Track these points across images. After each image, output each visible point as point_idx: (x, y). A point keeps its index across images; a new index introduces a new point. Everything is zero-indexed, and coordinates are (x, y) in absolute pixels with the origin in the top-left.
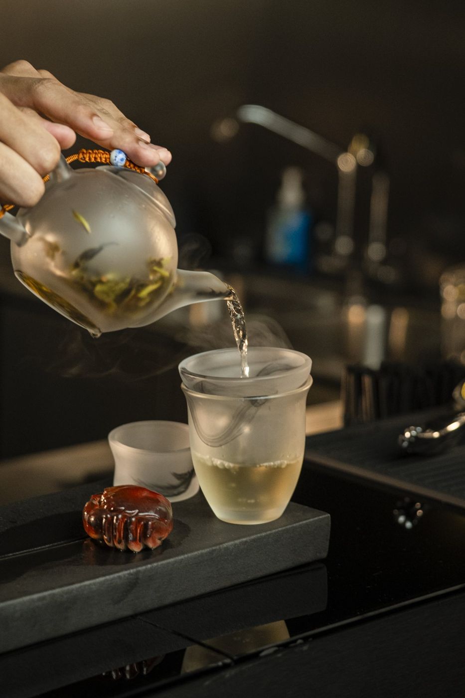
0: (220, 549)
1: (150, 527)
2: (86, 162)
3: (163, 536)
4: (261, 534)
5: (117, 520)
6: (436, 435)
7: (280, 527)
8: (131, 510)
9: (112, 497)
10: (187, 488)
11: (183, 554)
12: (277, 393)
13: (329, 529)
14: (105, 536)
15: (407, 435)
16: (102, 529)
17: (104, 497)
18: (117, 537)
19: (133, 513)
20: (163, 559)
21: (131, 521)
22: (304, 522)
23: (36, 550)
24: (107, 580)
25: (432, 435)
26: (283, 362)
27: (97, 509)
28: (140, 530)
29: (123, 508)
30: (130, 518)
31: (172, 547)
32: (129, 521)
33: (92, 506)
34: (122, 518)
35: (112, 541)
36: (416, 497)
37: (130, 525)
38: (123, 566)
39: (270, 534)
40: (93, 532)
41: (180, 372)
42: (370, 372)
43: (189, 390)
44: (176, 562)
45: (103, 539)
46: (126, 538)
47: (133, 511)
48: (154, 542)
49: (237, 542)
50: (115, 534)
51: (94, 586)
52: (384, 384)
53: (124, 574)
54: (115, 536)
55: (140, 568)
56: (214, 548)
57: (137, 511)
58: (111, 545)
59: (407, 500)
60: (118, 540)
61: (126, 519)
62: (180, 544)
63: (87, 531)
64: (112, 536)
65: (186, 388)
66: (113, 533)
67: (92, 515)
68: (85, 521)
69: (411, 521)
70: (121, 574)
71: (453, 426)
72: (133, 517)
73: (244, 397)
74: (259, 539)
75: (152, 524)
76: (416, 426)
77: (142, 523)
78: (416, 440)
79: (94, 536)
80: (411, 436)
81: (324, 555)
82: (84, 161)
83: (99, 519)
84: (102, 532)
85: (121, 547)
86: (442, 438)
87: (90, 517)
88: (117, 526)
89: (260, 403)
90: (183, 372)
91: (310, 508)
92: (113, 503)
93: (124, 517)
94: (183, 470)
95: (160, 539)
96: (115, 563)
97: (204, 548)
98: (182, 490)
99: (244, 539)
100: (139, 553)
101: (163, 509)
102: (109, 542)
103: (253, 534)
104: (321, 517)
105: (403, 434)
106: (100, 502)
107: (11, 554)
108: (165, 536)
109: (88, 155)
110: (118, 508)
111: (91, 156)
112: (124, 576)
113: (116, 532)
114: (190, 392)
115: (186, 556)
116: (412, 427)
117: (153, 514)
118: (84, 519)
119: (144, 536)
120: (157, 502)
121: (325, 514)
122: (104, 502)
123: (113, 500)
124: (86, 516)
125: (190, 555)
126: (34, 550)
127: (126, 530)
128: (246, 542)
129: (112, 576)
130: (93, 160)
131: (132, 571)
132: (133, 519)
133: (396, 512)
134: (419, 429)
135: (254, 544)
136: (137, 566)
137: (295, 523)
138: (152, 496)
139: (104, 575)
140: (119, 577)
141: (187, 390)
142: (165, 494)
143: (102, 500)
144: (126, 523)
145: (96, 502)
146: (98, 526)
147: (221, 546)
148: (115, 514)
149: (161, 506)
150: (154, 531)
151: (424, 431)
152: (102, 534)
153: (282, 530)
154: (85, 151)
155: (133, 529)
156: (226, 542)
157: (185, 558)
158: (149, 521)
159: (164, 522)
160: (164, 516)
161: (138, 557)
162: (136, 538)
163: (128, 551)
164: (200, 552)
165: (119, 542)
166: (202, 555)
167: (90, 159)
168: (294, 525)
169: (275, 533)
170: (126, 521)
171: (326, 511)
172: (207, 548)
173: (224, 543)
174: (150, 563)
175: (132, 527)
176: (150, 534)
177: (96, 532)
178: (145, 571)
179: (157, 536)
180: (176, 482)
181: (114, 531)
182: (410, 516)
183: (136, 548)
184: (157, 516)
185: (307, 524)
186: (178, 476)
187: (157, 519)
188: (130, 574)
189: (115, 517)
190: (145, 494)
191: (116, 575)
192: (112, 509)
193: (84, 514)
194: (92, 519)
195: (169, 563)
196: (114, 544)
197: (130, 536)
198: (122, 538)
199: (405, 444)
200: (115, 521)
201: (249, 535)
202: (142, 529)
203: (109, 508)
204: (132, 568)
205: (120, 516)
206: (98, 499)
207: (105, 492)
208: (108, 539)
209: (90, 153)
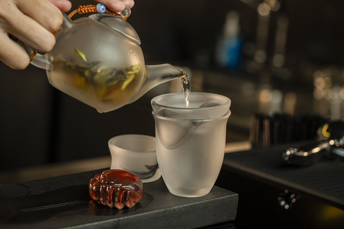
0: (170, 210)
1: (128, 194)
2: (83, 13)
3: (136, 200)
4: (196, 203)
5: (109, 189)
6: (306, 154)
7: (207, 200)
8: (118, 184)
9: (107, 176)
10: (153, 175)
11: (147, 211)
12: (209, 119)
13: (237, 203)
14: (101, 198)
15: (288, 153)
16: (99, 194)
17: (102, 175)
18: (108, 199)
19: (118, 186)
20: (135, 214)
21: (117, 190)
22: (222, 197)
23: (60, 205)
24: (100, 224)
25: (303, 154)
26: (214, 102)
27: (97, 182)
28: (122, 196)
29: (113, 182)
30: (117, 188)
31: (141, 207)
32: (116, 190)
33: (95, 180)
34: (112, 188)
35: (105, 202)
36: (292, 191)
37: (116, 193)
38: (110, 216)
39: (201, 203)
40: (94, 196)
41: (152, 104)
42: (268, 118)
43: (157, 115)
44: (143, 216)
45: (100, 201)
46: (114, 200)
47: (119, 185)
48: (130, 203)
49: (181, 206)
50: (107, 197)
51: (92, 227)
52: (276, 124)
53: (111, 221)
54: (107, 198)
55: (121, 218)
56: (166, 209)
57: (121, 184)
58: (104, 204)
59: (286, 191)
60: (109, 201)
61: (114, 189)
62: (147, 206)
63: (91, 195)
64: (105, 199)
65: (155, 114)
66: (106, 197)
67: (94, 185)
68: (90, 190)
69: (289, 204)
70: (109, 221)
71: (316, 150)
72: (119, 188)
73: (189, 120)
74: (194, 205)
75: (130, 192)
76: (294, 148)
77: (124, 192)
78: (293, 156)
79: (95, 198)
80: (291, 154)
81: (234, 218)
82: (82, 13)
83: (98, 188)
84: (99, 196)
85: (110, 205)
86: (309, 157)
87: (93, 187)
88: (108, 193)
89: (198, 124)
90: (153, 104)
91: (226, 190)
92: (107, 179)
93: (113, 187)
94: (151, 163)
95: (134, 202)
96: (107, 214)
97: (160, 209)
98: (151, 175)
99: (185, 205)
100: (121, 209)
101: (137, 184)
102: (104, 202)
103: (191, 203)
104: (232, 195)
105: (286, 152)
106: (100, 179)
107: (44, 207)
108: (137, 200)
109: (83, 9)
110: (110, 182)
111: (85, 9)
112: (111, 222)
113: (108, 196)
114: (157, 116)
115: (149, 213)
116: (292, 148)
117: (131, 187)
118: (89, 188)
119: (124, 200)
120: (134, 180)
121: (235, 194)
122: (102, 179)
123: (108, 178)
124: (90, 186)
125: (151, 212)
126: (59, 205)
127: (114, 195)
128: (186, 207)
129: (103, 222)
130: (87, 11)
131: (115, 219)
132: (119, 189)
133: (279, 199)
134: (296, 150)
135: (191, 208)
136: (119, 217)
137: (216, 198)
138: (131, 176)
139: (98, 221)
140: (108, 223)
141: (155, 115)
142: (140, 177)
143: (101, 177)
144: (114, 191)
145: (97, 179)
146: (97, 192)
147: (171, 208)
148: (108, 185)
149: (136, 183)
150: (131, 197)
151: (298, 151)
152: (99, 197)
153: (208, 202)
154: (81, 7)
155: (118, 195)
156: (174, 206)
157: (148, 214)
158: (128, 190)
159: (138, 192)
160: (137, 189)
161: (120, 212)
162: (120, 200)
163: (115, 209)
164: (157, 211)
165: (110, 203)
166: (159, 213)
167: (85, 11)
168: (216, 199)
169: (204, 203)
170: (114, 190)
171: (236, 192)
172: (162, 209)
173: (173, 207)
174: (127, 216)
175: (117, 193)
176: (128, 198)
177: (96, 196)
178: (124, 220)
179: (133, 200)
180: (147, 170)
181: (107, 195)
182: (288, 201)
183: (119, 207)
184: (133, 188)
185: (224, 199)
186: (148, 167)
187: (133, 190)
188: (114, 221)
189: (108, 187)
190: (127, 175)
191: (106, 221)
192: (106, 182)
193: (90, 185)
194: (94, 188)
195: (138, 216)
196: (106, 203)
197: (116, 199)
198: (111, 200)
199: (287, 159)
200: (107, 190)
201: (189, 203)
202: (123, 196)
203: (104, 182)
204: (116, 218)
205: (111, 187)
206: (99, 177)
207: (103, 173)
208: (103, 201)
209: (84, 7)
